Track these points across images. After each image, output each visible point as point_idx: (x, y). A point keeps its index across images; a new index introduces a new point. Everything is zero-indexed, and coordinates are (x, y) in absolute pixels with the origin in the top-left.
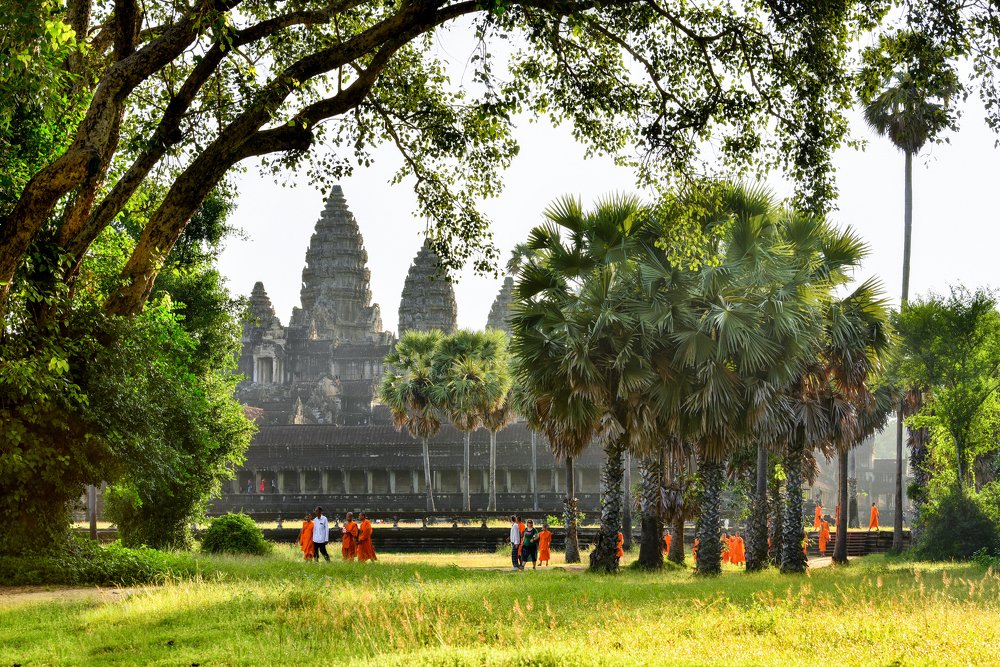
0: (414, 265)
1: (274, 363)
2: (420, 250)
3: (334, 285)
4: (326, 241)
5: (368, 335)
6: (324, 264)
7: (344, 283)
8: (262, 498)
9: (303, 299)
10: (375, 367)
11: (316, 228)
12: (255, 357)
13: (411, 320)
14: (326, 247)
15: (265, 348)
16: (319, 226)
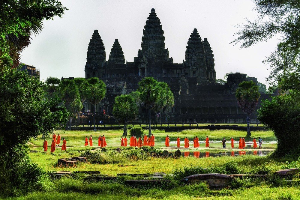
0: (190, 37)
1: (146, 70)
2: (192, 33)
3: (155, 42)
4: (151, 27)
5: (166, 59)
6: (151, 35)
7: (157, 41)
8: (197, 116)
9: (142, 47)
10: (178, 71)
11: (146, 23)
12: (139, 68)
13: (191, 55)
14: (152, 29)
15: (143, 64)
16: (147, 22)
